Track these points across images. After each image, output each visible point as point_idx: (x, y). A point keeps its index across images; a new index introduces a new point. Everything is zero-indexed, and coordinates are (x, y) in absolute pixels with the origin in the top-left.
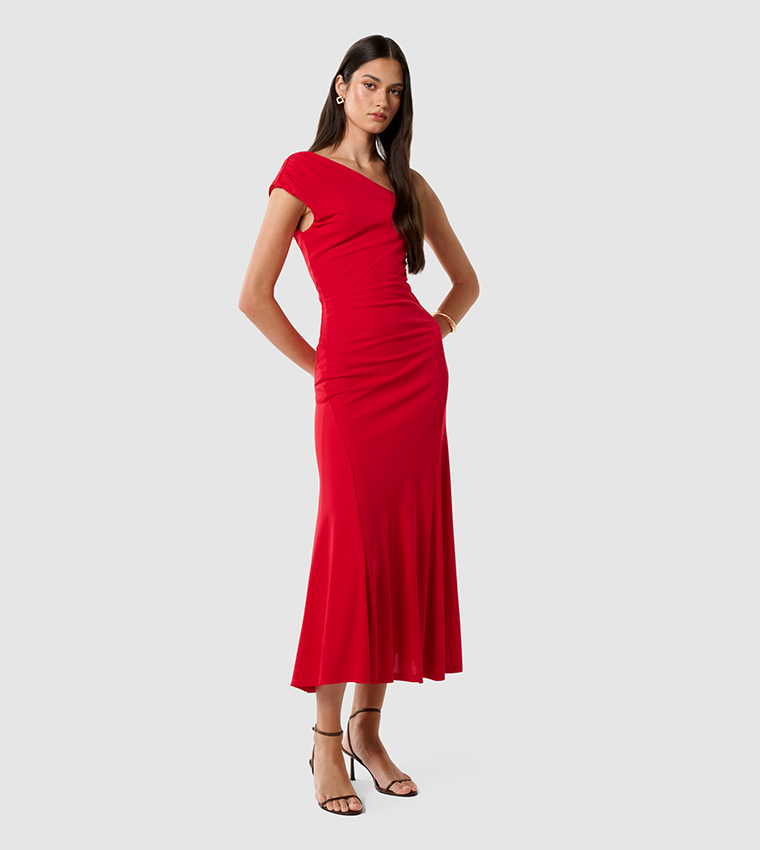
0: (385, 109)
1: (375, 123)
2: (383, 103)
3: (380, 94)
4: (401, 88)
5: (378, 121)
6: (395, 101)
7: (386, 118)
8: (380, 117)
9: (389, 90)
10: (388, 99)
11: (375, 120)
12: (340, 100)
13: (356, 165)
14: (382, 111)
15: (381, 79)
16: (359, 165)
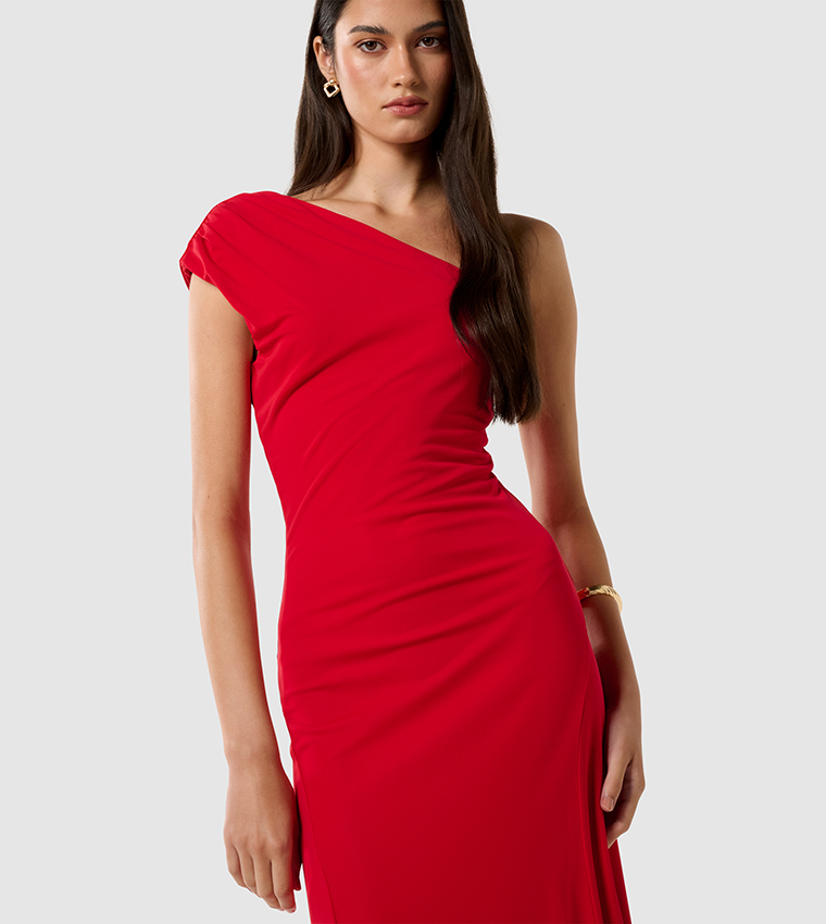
2: (404, 76)
3: (397, 55)
4: (439, 30)
5: (407, 116)
6: (433, 64)
7: (424, 104)
8: (411, 106)
9: (412, 43)
10: (414, 64)
11: (402, 116)
12: (331, 89)
13: (372, 210)
14: (409, 94)
15: (387, 27)
16: (381, 210)
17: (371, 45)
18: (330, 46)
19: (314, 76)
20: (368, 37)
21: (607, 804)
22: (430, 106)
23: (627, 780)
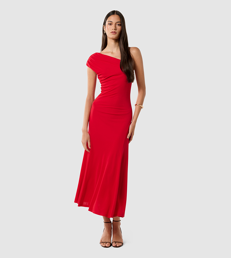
2: (114, 28)
5: (114, 34)
15: (113, 21)
17: (110, 24)
19: (103, 31)
20: (110, 23)
21: (128, 138)
22: (117, 33)
23: (131, 134)
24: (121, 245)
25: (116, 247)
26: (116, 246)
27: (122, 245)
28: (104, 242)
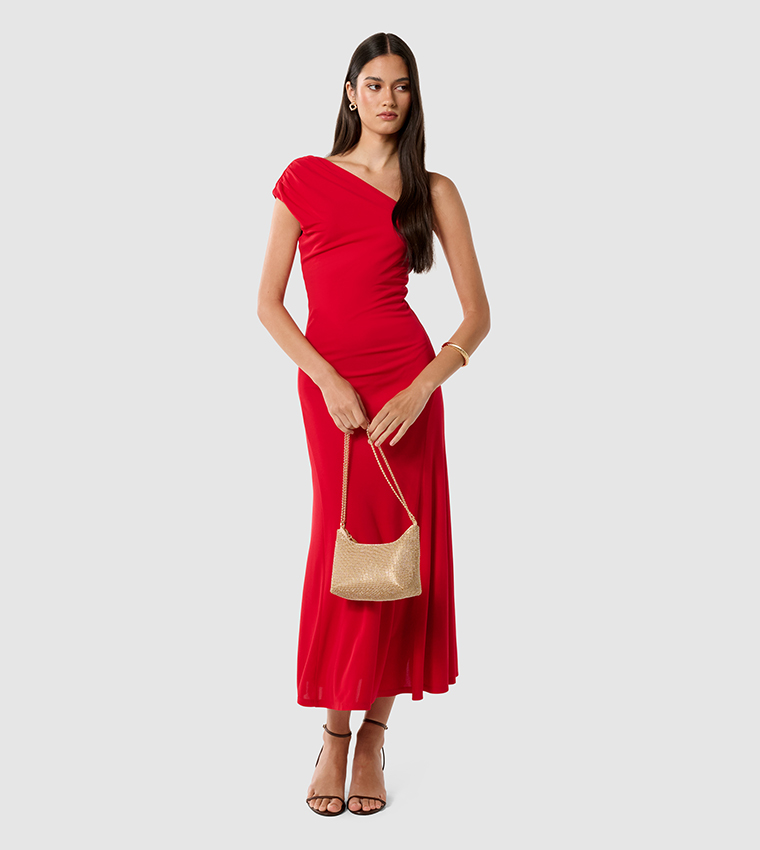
0: (392, 106)
1: (386, 123)
2: (388, 102)
3: (386, 91)
4: (407, 82)
5: (388, 121)
6: (403, 98)
7: (396, 116)
8: (390, 116)
9: (393, 87)
10: (393, 96)
11: (386, 120)
12: (353, 107)
13: (363, 170)
14: (390, 110)
15: (382, 78)
16: (368, 170)
18: (354, 86)
19: (346, 101)
20: (373, 82)
22: (399, 117)
24: (379, 807)
25: (361, 812)
26: (361, 810)
27: (382, 808)
28: (322, 797)
